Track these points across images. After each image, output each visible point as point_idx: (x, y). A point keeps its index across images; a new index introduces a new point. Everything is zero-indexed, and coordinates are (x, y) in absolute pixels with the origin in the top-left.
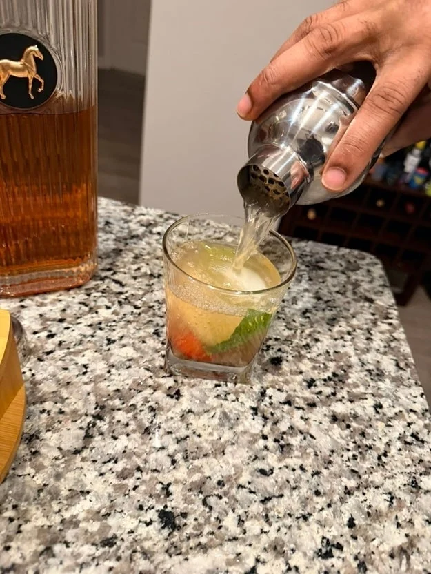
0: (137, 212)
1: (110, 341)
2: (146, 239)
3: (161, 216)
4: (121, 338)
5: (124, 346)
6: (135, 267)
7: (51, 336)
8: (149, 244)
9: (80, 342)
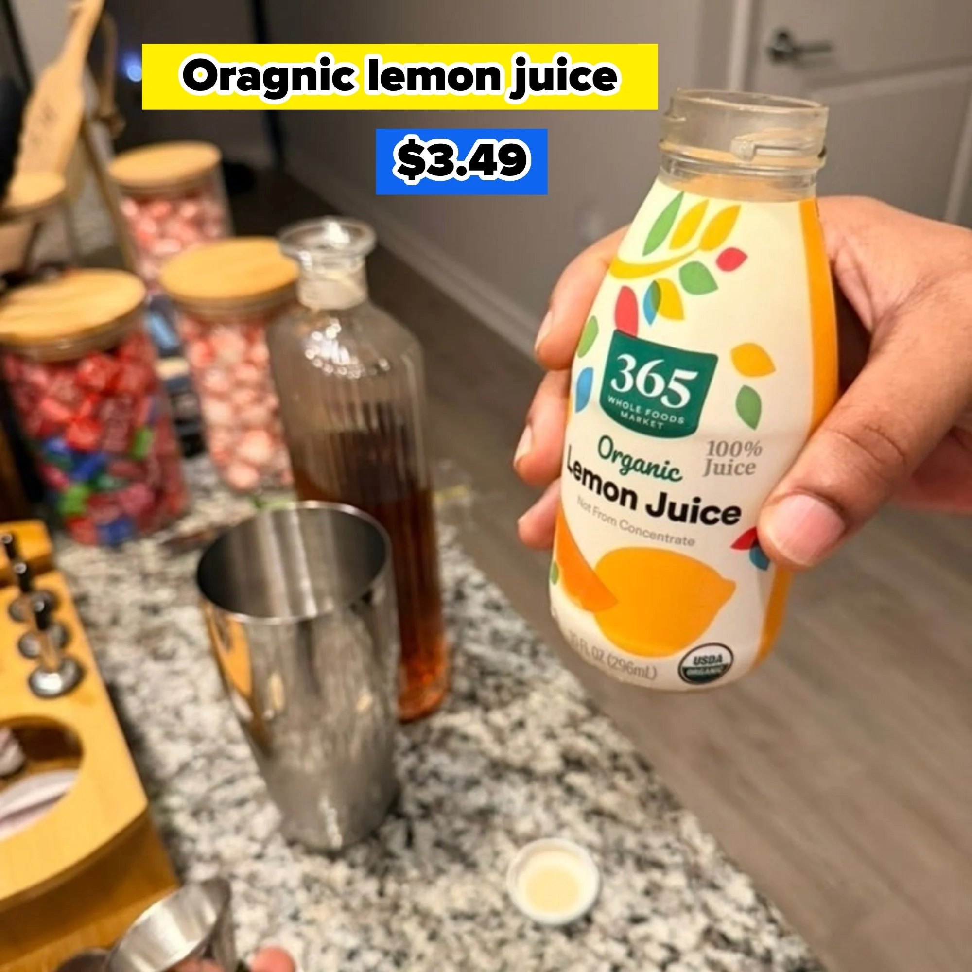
0: (587, 727)
1: (295, 917)
2: (536, 787)
3: (614, 756)
4: (311, 922)
5: (299, 935)
6: (459, 824)
7: (259, 857)
8: (531, 798)
9: (269, 891)
